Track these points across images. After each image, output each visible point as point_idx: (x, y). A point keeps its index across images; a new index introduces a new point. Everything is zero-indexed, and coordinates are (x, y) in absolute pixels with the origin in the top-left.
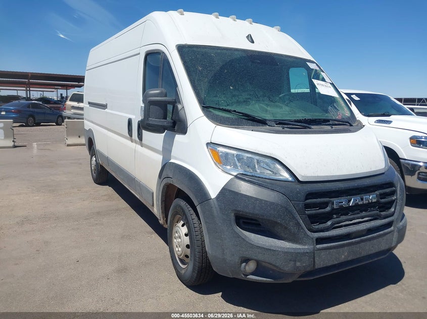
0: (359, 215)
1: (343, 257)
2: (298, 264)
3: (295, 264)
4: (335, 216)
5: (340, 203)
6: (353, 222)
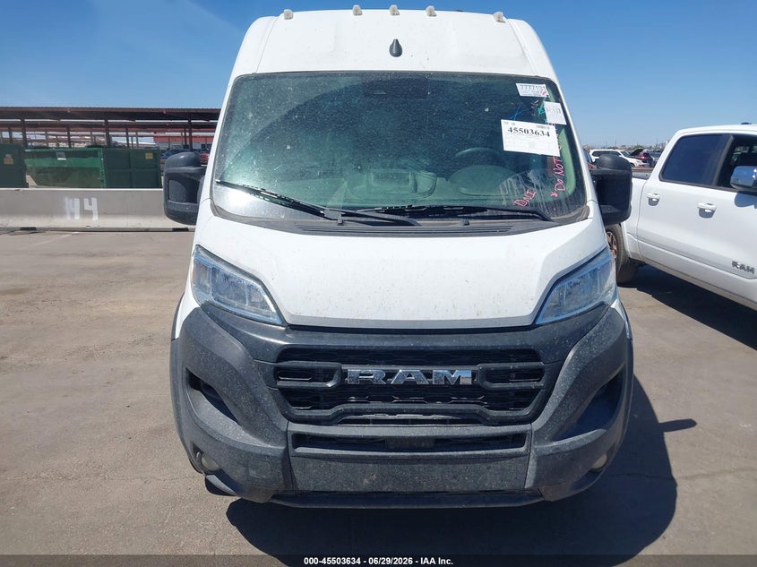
0: (423, 407)
1: (366, 481)
2: (253, 473)
3: (247, 471)
4: (353, 399)
5: (361, 375)
6: (398, 416)
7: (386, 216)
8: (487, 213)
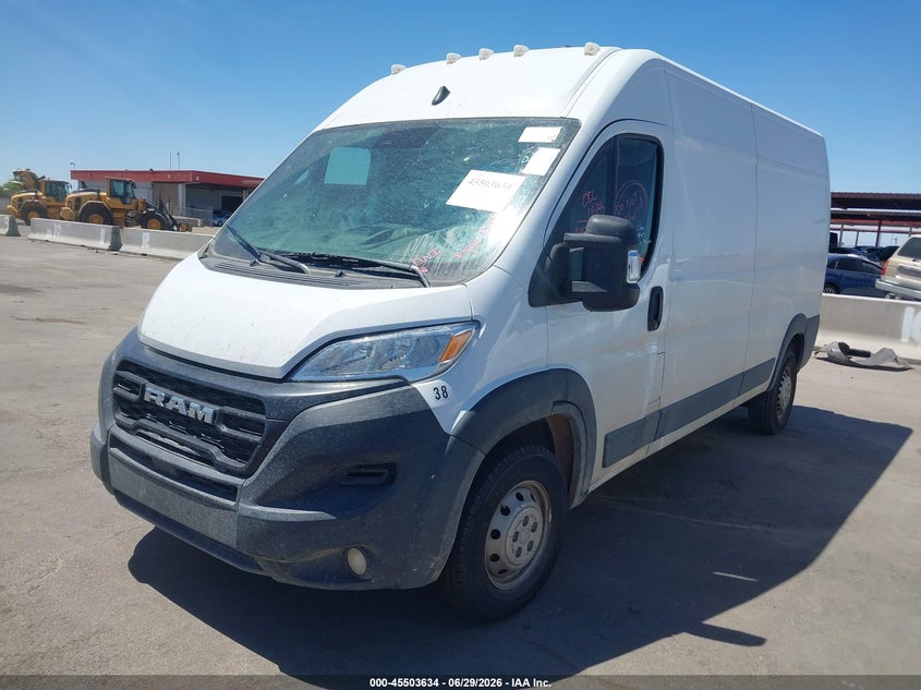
5: (153, 394)
6: (165, 440)
7: (290, 261)
8: (378, 269)
